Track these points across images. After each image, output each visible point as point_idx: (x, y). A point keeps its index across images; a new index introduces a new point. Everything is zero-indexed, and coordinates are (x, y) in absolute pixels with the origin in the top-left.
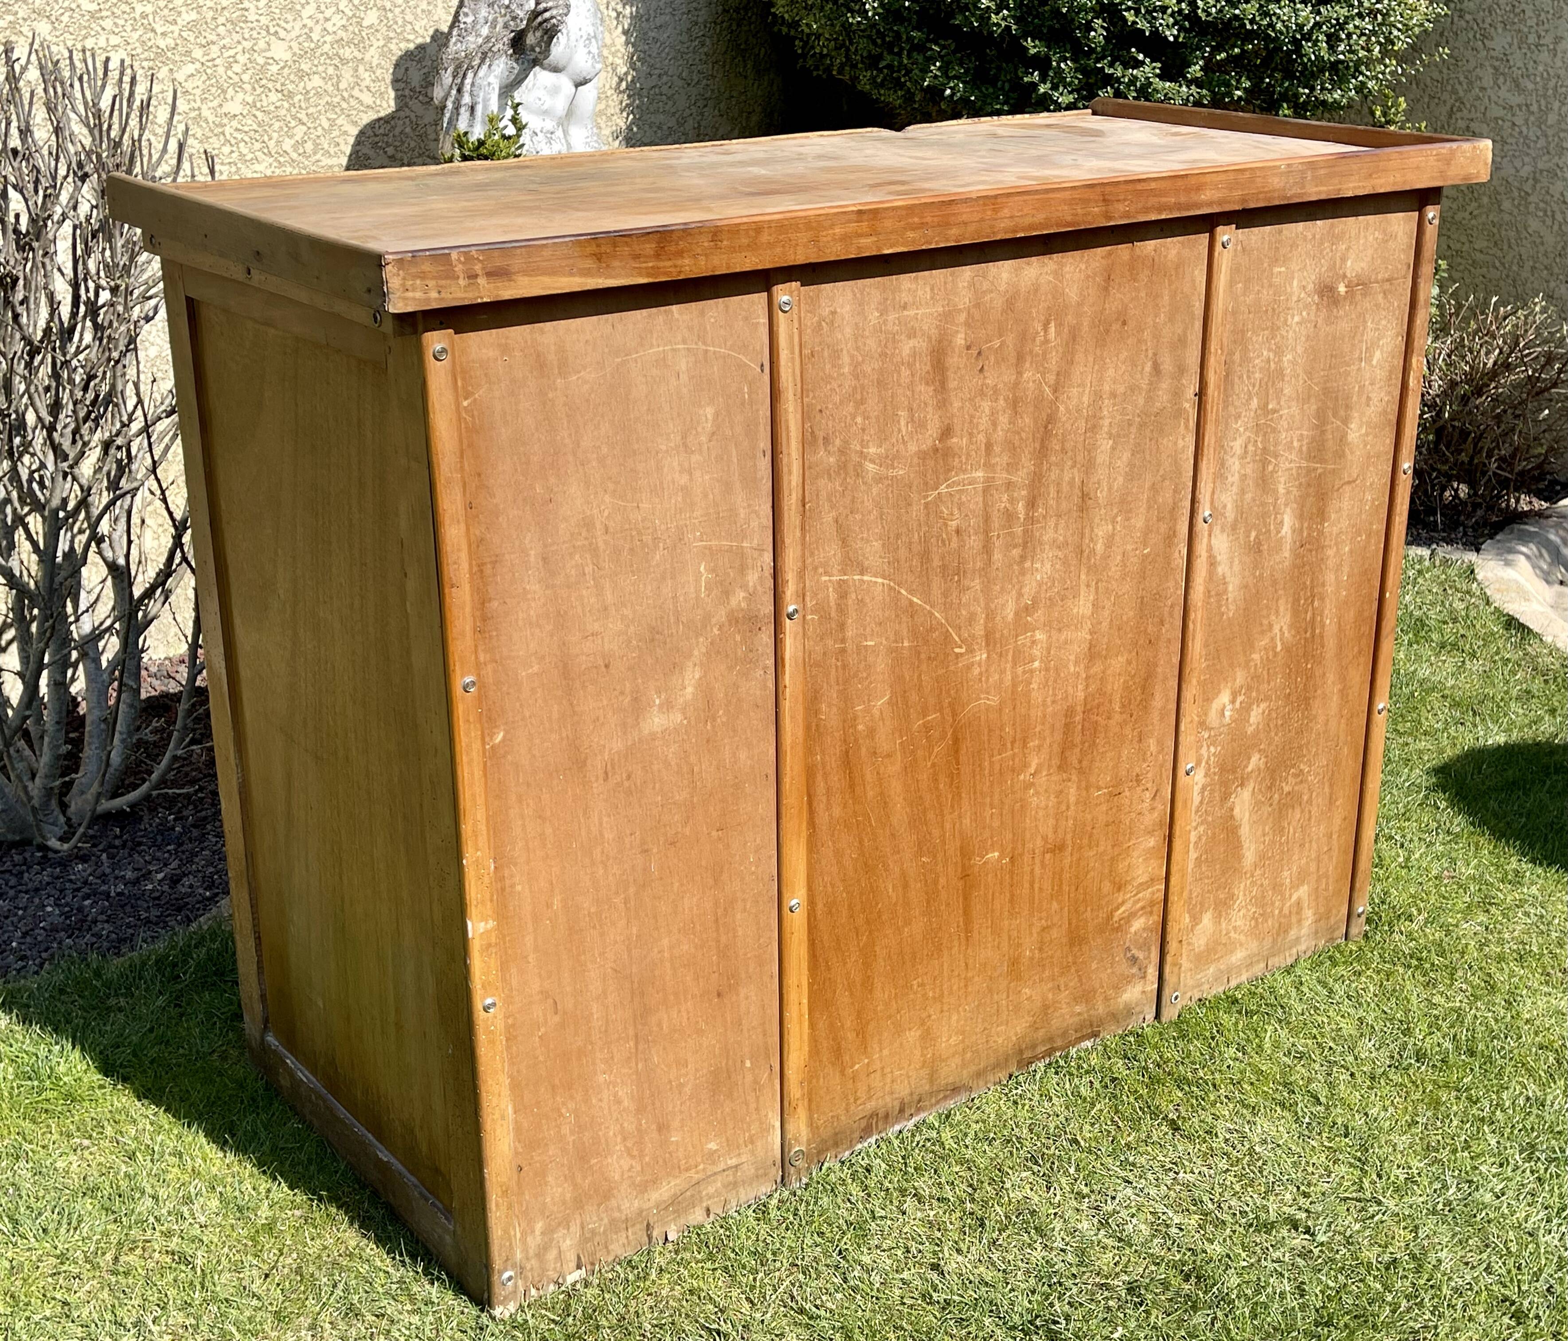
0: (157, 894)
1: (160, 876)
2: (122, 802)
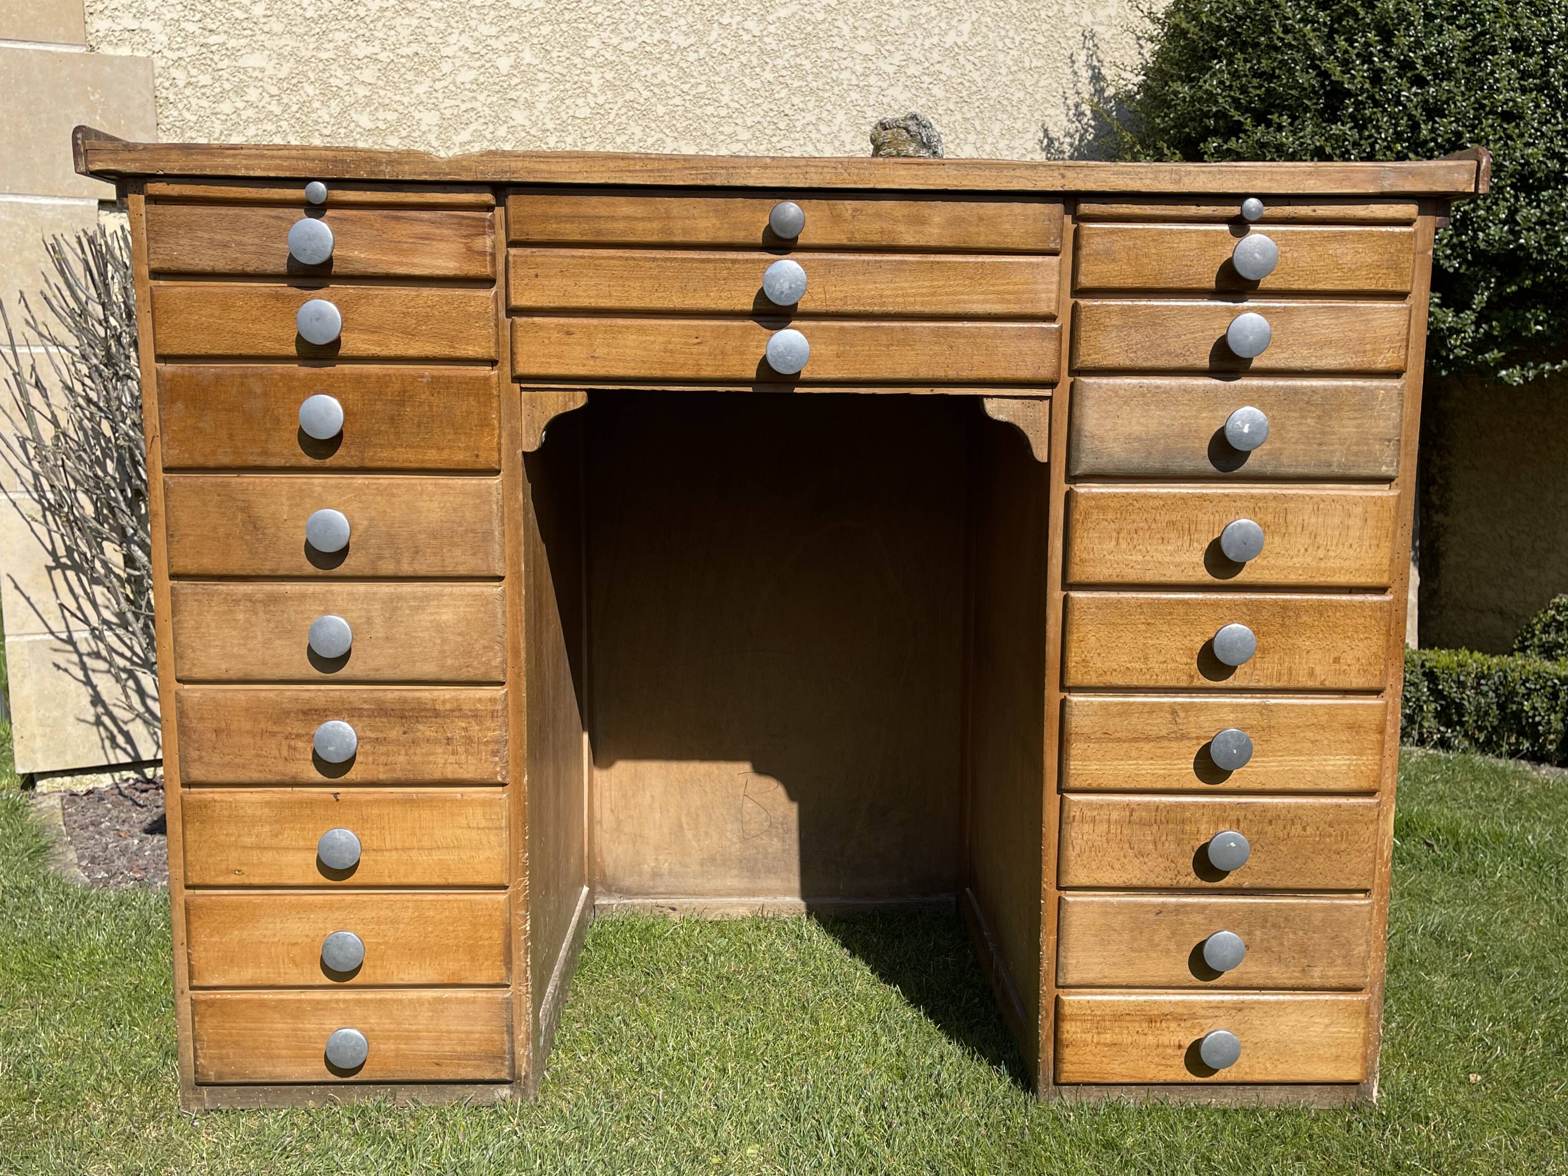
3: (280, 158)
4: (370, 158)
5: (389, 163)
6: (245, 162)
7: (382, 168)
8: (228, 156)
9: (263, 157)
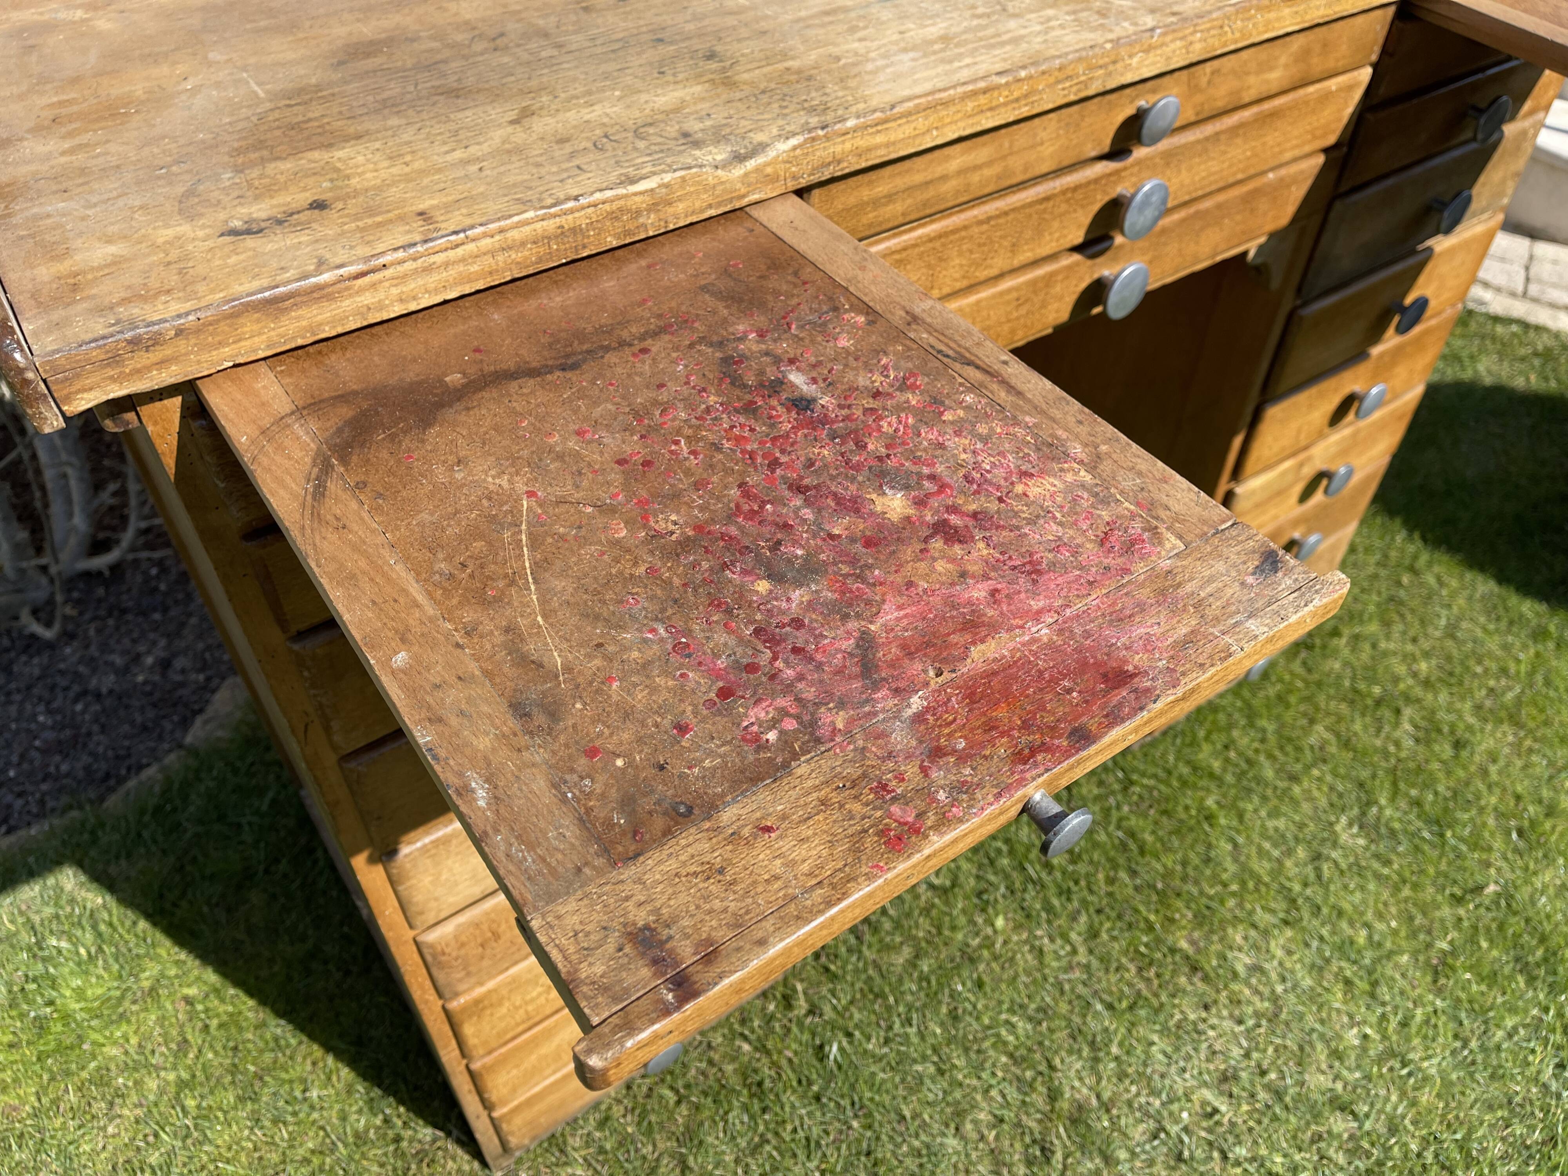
0: (148, 688)
1: (149, 660)
2: (101, 562)
3: (463, 260)
4: (620, 209)
5: (653, 207)
6: (395, 291)
7: (641, 220)
8: (361, 291)
9: (428, 270)
